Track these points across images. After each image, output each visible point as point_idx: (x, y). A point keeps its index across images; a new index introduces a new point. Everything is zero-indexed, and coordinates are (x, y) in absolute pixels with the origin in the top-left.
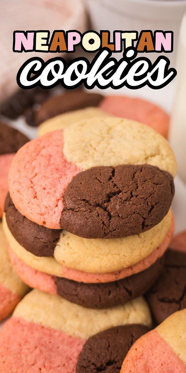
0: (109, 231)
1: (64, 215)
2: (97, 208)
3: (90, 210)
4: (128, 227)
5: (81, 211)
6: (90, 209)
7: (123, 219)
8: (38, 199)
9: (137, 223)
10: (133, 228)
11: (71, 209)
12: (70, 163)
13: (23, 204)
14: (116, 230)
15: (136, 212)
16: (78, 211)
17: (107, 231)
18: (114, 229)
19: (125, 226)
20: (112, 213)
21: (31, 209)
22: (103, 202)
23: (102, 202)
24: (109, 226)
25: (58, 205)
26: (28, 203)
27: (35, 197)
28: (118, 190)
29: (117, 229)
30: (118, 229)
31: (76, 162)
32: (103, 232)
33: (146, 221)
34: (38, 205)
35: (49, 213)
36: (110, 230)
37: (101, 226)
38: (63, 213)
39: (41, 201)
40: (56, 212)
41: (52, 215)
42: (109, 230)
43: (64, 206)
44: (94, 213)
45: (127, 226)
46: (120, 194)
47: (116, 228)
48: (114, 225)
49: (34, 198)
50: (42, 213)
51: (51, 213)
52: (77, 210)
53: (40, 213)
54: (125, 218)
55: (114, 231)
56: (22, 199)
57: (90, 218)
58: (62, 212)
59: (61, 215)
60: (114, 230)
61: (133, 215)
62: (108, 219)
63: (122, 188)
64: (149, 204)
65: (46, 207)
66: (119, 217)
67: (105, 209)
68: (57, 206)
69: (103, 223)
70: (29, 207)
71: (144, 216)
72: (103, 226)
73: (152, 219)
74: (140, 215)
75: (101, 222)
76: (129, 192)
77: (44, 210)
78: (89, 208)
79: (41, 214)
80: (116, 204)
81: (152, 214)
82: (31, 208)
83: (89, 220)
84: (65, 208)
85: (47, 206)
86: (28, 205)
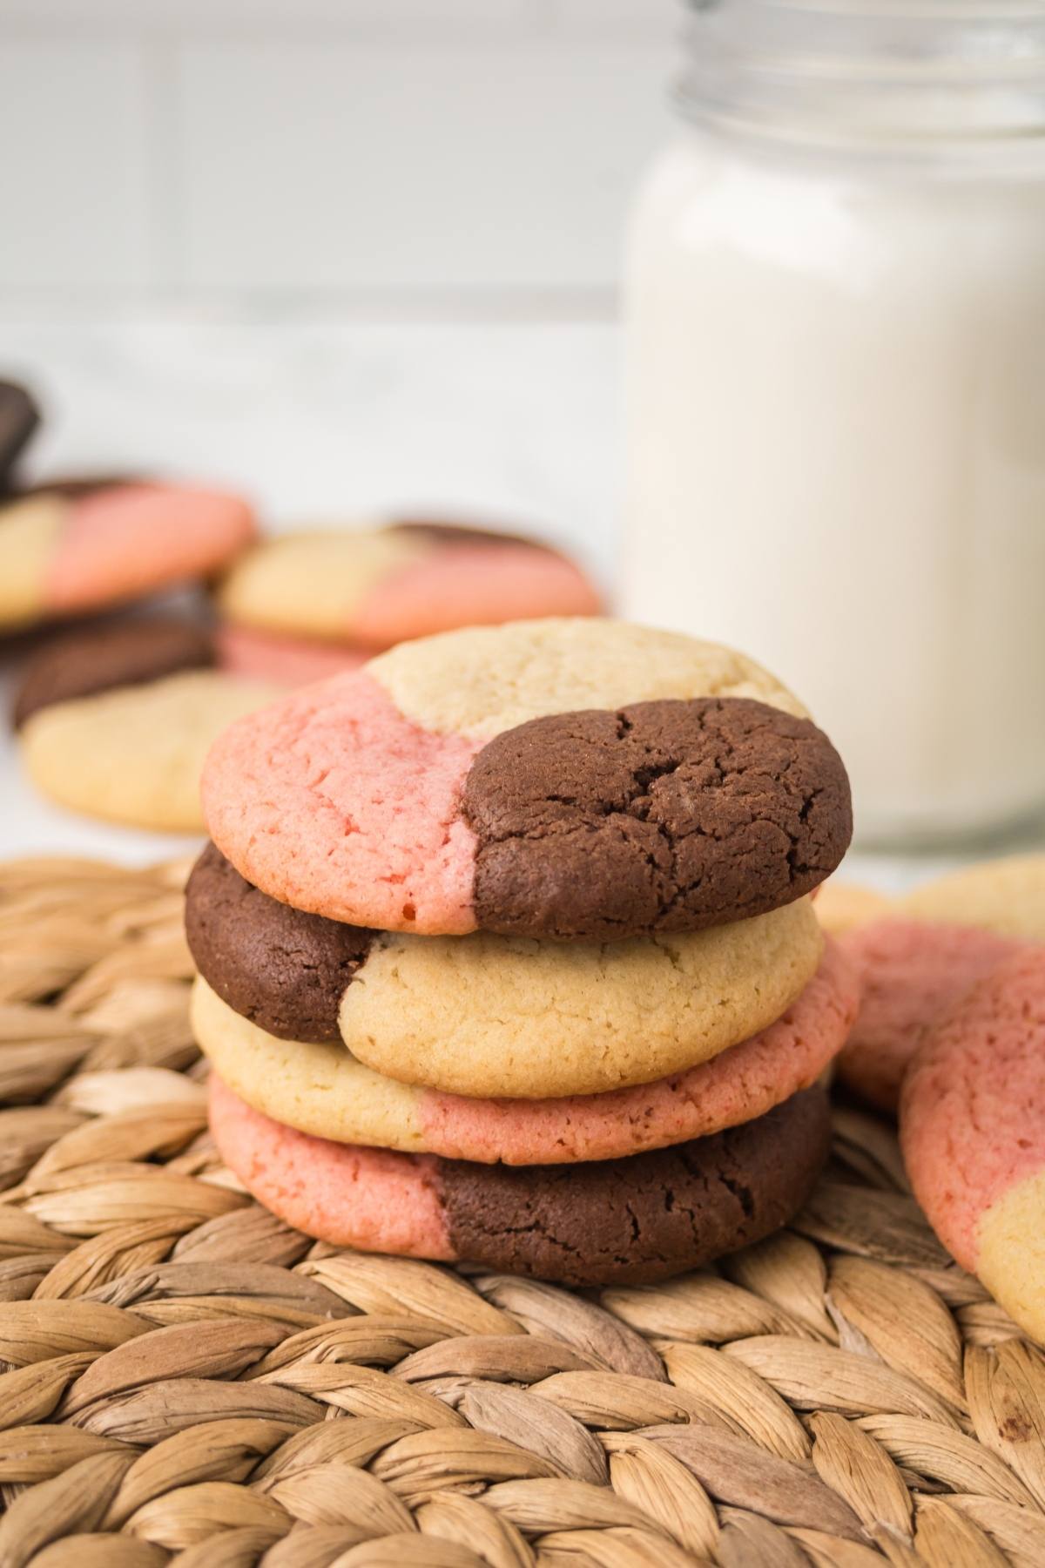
0: (675, 889)
1: (489, 861)
2: (614, 818)
3: (586, 827)
4: (743, 867)
5: (553, 832)
6: (587, 823)
7: (718, 839)
8: (367, 834)
9: (773, 853)
10: (761, 874)
11: (511, 834)
12: (438, 733)
13: (306, 864)
14: (703, 883)
15: (759, 813)
16: (542, 836)
17: (668, 891)
18: (696, 878)
19: (731, 867)
20: (674, 825)
21: (347, 872)
22: (627, 796)
23: (623, 798)
24: (675, 872)
25: (451, 836)
26: (330, 854)
27: (350, 829)
28: (668, 761)
29: (705, 879)
30: (710, 881)
31: (458, 727)
32: (655, 898)
33: (799, 846)
34: (374, 851)
35: (422, 869)
36: (679, 888)
37: (643, 872)
38: (483, 855)
39: (379, 836)
40: (451, 861)
41: (439, 873)
42: (676, 884)
43: (478, 837)
44: (606, 832)
45: (739, 865)
46: (678, 769)
47: (700, 875)
48: (690, 863)
49: (347, 833)
50: (395, 872)
51: (430, 866)
52: (536, 834)
53: (388, 874)
54: (727, 837)
55: (698, 890)
56: (297, 850)
57: (598, 849)
58: (477, 854)
59: (474, 864)
60: (696, 884)
61: (753, 826)
62: (666, 845)
63: (678, 752)
64: (793, 790)
65: (407, 851)
66: (704, 833)
67: (643, 815)
68: (447, 841)
69: (651, 860)
70: (335, 864)
71: (790, 829)
72: (653, 873)
73: (817, 843)
74: (774, 822)
75: (642, 859)
76: (710, 761)
77: (399, 863)
78: (581, 820)
79: (394, 879)
80: (679, 795)
81: (815, 823)
82: (343, 869)
83: (595, 855)
84: (484, 841)
85: (412, 846)
86: (332, 858)
